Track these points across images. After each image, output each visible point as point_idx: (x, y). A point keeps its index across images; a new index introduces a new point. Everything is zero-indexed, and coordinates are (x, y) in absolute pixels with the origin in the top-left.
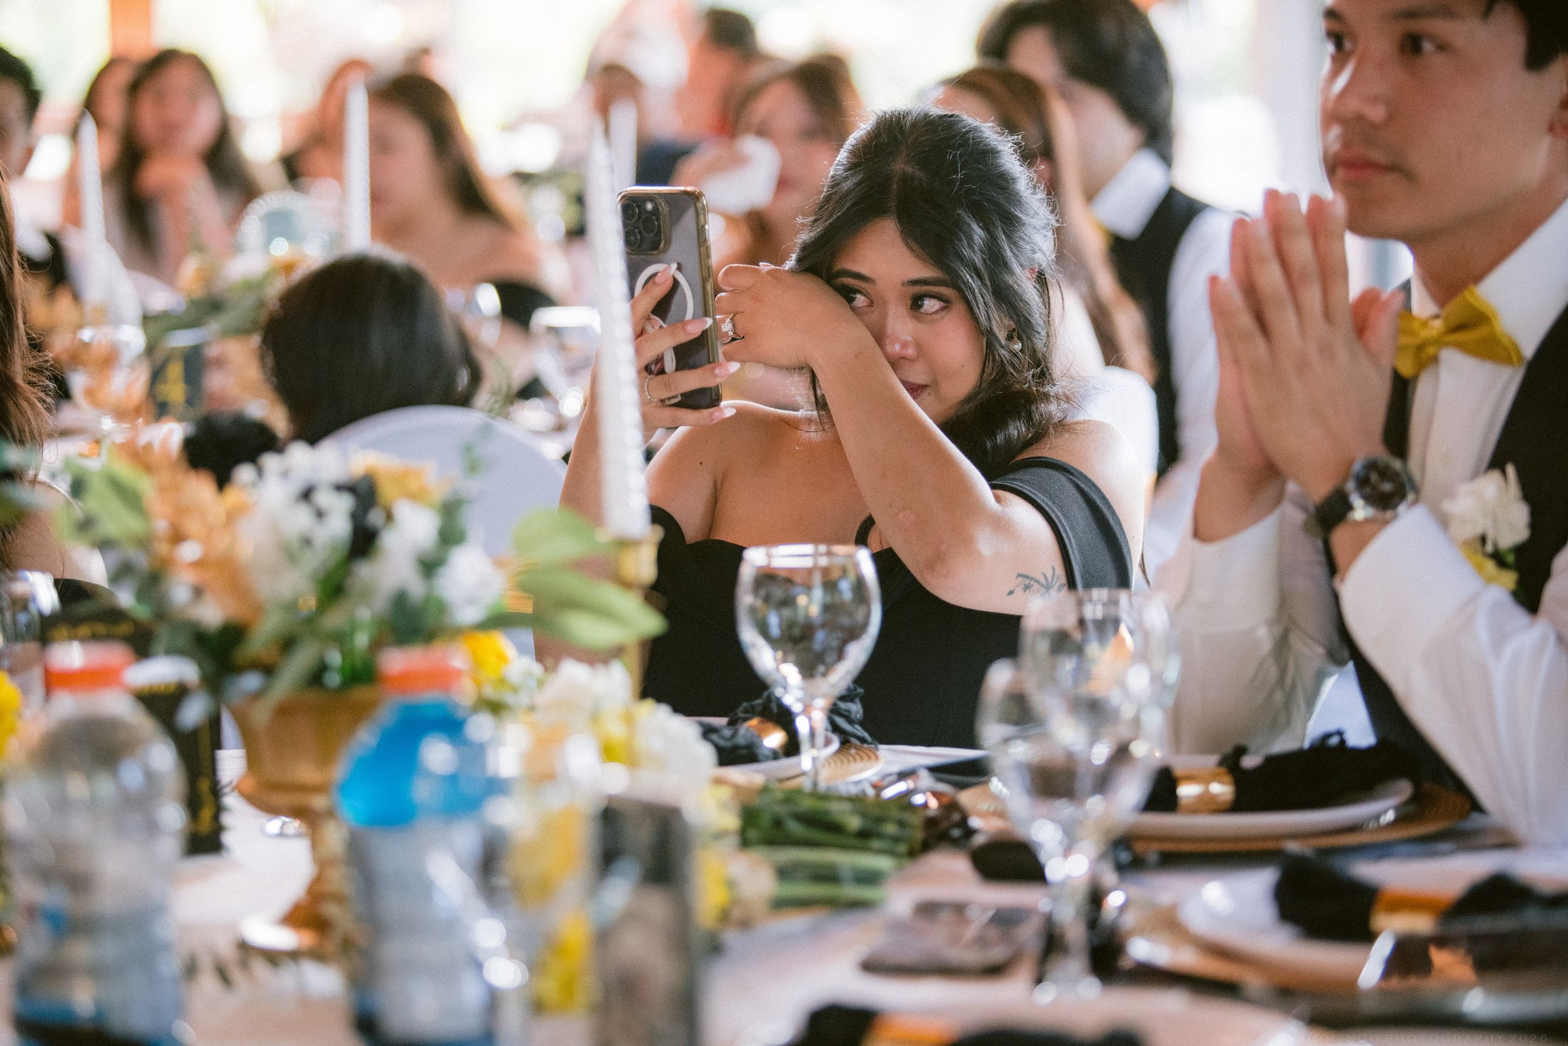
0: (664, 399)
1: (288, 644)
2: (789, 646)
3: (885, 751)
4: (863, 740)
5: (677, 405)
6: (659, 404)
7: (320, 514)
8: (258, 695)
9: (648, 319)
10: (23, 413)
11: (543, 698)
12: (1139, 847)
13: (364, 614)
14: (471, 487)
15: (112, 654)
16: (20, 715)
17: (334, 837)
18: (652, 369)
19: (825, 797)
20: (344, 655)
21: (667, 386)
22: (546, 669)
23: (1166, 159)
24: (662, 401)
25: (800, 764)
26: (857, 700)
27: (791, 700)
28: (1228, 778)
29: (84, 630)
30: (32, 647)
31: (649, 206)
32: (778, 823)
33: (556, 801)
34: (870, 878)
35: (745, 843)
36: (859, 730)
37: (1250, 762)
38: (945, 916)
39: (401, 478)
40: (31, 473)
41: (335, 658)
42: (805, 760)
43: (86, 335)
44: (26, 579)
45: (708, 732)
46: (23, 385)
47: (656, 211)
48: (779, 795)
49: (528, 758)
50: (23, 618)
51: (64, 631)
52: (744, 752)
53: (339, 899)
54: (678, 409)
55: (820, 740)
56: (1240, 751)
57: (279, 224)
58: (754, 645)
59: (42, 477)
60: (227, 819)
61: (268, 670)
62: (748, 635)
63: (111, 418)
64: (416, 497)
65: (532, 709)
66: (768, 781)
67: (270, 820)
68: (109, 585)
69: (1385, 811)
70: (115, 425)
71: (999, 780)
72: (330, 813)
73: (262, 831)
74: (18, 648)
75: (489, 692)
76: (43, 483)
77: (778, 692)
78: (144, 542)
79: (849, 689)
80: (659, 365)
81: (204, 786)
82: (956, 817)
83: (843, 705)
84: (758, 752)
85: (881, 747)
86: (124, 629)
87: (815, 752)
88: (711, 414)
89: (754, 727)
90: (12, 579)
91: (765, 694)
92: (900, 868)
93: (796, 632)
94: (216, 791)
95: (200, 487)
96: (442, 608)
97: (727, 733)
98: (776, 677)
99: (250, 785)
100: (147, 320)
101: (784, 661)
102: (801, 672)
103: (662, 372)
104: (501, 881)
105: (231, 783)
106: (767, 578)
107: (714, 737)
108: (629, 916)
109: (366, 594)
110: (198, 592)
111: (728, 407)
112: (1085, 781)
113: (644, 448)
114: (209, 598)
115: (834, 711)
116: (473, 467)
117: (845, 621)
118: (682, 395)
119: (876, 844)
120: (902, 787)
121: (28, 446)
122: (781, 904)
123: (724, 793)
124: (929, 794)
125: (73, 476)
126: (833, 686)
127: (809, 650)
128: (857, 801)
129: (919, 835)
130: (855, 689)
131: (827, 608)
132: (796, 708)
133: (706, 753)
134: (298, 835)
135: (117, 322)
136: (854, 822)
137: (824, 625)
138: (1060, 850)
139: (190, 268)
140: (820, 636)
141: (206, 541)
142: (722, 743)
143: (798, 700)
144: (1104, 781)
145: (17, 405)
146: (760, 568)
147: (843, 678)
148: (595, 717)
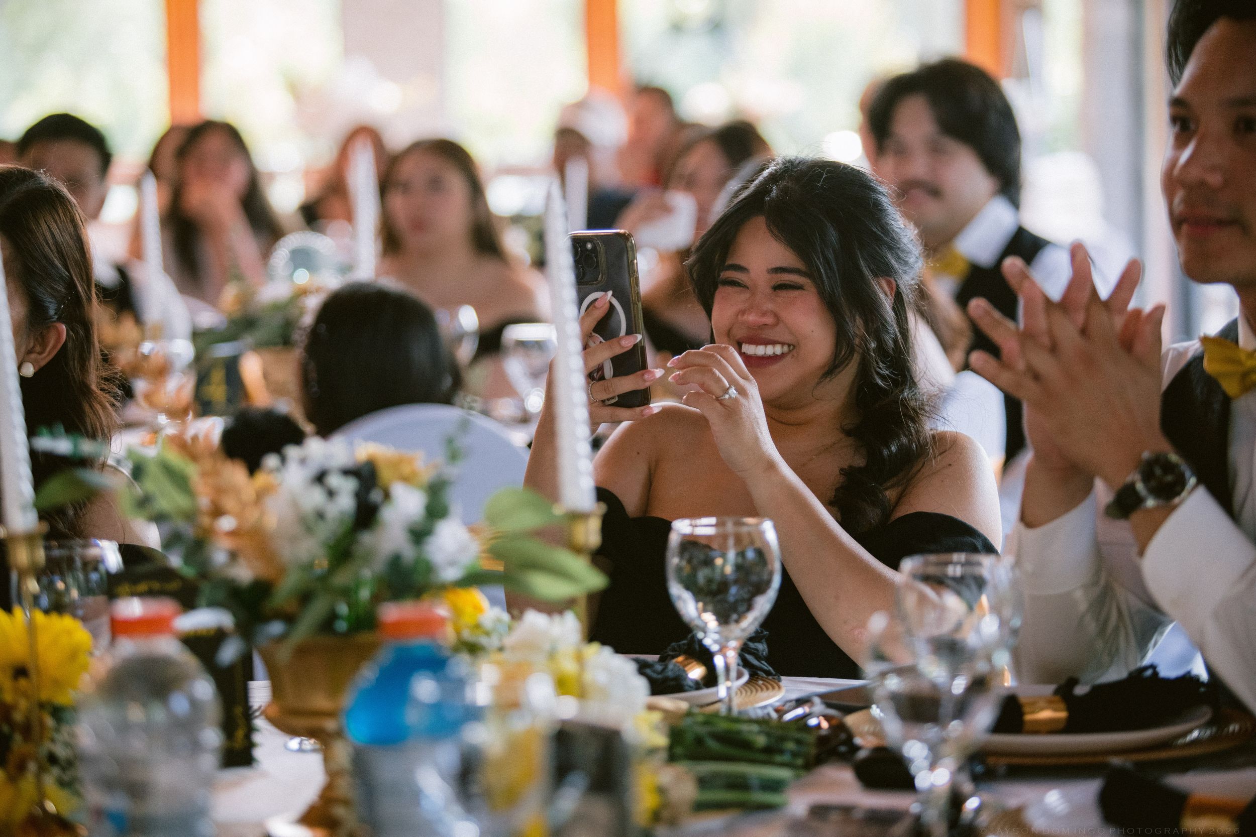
0: (605, 400)
1: (305, 597)
2: (708, 599)
3: (786, 681)
4: (768, 673)
5: (616, 405)
6: (601, 404)
7: (331, 494)
8: (281, 639)
9: (590, 336)
10: (95, 412)
11: (508, 641)
12: (991, 761)
13: (367, 573)
14: (452, 471)
15: (163, 607)
16: (91, 654)
17: (342, 753)
18: (594, 376)
19: (737, 720)
20: (350, 606)
21: (606, 389)
22: (513, 617)
23: (1015, 202)
24: (603, 401)
25: (717, 692)
26: (763, 641)
27: (710, 641)
28: (1062, 706)
29: (143, 587)
30: (101, 599)
31: (589, 246)
32: (699, 741)
33: (520, 724)
34: (775, 786)
35: (672, 757)
36: (764, 665)
37: (1080, 690)
38: (835, 817)
39: (396, 464)
40: (102, 459)
41: (343, 609)
42: (722, 690)
43: (147, 347)
44: (97, 546)
45: (643, 669)
46: (97, 391)
47: (594, 249)
48: (700, 719)
49: (497, 689)
50: (94, 576)
51: (126, 588)
52: (672, 683)
53: (346, 802)
54: (616, 408)
55: (733, 674)
56: (1073, 682)
57: (302, 258)
58: (679, 598)
59: (110, 462)
60: (257, 738)
61: (290, 619)
62: (676, 590)
63: (166, 415)
64: (407, 479)
65: (501, 649)
66: (691, 707)
67: (291, 739)
68: (162, 550)
69: (1190, 731)
70: (169, 420)
71: (878, 707)
72: (339, 734)
73: (286, 747)
74: (90, 600)
75: (467, 635)
76: (111, 467)
77: (700, 635)
78: (190, 516)
79: (757, 632)
80: (600, 373)
81: (238, 710)
82: (843, 736)
83: (752, 645)
84: (684, 683)
85: (783, 678)
86: (174, 585)
87: (729, 684)
88: (642, 411)
89: (681, 663)
90: (86, 546)
91: (690, 636)
92: (798, 777)
93: (714, 587)
94: (248, 715)
95: (236, 473)
96: (429, 568)
97: (659, 667)
98: (697, 622)
99: (274, 711)
100: (197, 336)
101: (705, 610)
102: (718, 620)
103: (602, 378)
104: (475, 789)
105: (260, 707)
106: (690, 544)
107: (648, 671)
108: (578, 818)
109: (368, 558)
110: (234, 556)
111: (656, 406)
112: (947, 708)
113: (591, 439)
114: (242, 561)
115: (744, 651)
116: (454, 456)
117: (754, 578)
118: (619, 396)
119: (778, 758)
120: (799, 711)
121: (100, 439)
122: (701, 807)
123: (656, 717)
124: (821, 718)
125: (134, 463)
126: (743, 630)
127: (725, 601)
128: (763, 722)
129: (813, 751)
130: (762, 632)
131: (738, 567)
132: (714, 648)
133: (641, 685)
134: (314, 751)
135: (172, 337)
136: (761, 741)
137: (736, 582)
138: (926, 764)
139: (230, 294)
140: (733, 590)
141: (239, 516)
142: (654, 675)
143: (716, 642)
144: (962, 708)
145: (91, 407)
146: (685, 535)
147: (752, 623)
148: (552, 655)
